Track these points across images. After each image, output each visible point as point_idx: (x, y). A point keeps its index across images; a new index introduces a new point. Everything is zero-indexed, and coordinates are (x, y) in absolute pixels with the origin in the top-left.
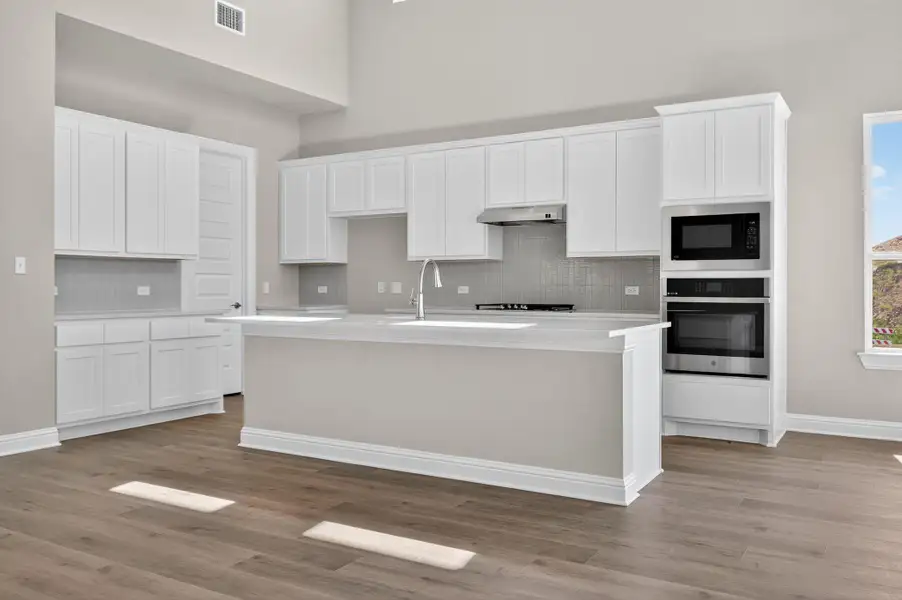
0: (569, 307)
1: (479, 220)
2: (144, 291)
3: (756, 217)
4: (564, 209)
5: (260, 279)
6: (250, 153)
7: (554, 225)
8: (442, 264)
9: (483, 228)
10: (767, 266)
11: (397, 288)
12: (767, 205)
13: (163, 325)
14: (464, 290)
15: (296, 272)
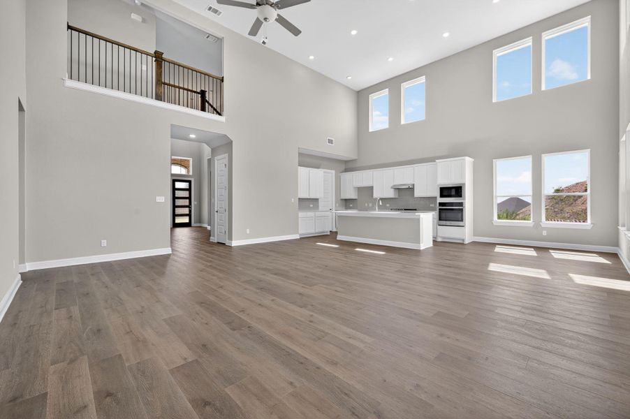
0: (415, 210)
1: (392, 188)
2: (311, 206)
3: (461, 187)
4: (413, 185)
5: (336, 203)
6: (334, 172)
7: (411, 189)
8: (381, 199)
9: (393, 190)
10: (464, 199)
11: (370, 205)
12: (464, 184)
13: (318, 214)
14: (388, 205)
15: (344, 201)
